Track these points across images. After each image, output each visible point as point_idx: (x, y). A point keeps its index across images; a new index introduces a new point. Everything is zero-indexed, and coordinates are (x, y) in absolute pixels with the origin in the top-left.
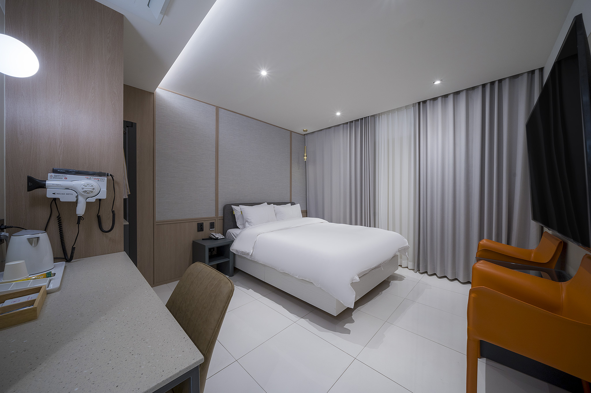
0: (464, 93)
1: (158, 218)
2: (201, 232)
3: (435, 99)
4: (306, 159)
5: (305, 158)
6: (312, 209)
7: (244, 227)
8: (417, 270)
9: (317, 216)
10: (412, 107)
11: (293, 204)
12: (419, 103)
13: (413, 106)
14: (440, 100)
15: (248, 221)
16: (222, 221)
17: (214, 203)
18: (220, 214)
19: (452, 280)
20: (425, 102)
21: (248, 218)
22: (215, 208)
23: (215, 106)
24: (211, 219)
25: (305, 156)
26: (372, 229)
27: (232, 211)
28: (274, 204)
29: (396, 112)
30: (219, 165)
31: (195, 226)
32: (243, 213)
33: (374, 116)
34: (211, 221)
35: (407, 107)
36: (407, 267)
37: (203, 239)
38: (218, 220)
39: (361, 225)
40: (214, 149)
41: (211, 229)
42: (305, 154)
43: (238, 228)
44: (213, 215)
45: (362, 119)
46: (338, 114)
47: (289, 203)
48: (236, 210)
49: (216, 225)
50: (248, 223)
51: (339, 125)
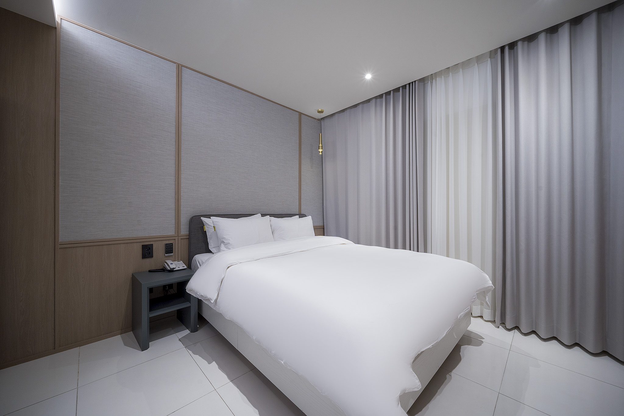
0: (594, 17)
1: (64, 236)
2: (148, 260)
3: (531, 38)
4: (322, 152)
5: (320, 150)
6: (331, 225)
7: (219, 251)
8: (500, 324)
9: (338, 235)
10: (489, 59)
11: (302, 216)
12: (502, 48)
13: (490, 57)
14: (542, 37)
15: (225, 241)
16: (186, 242)
17: (172, 213)
18: (184, 230)
19: (569, 347)
20: (512, 46)
21: (225, 237)
22: (174, 221)
23: (175, 63)
24: (168, 238)
25: (320, 147)
26: (421, 255)
27: (202, 224)
28: (271, 215)
29: (461, 69)
30: (183, 154)
31: (138, 250)
32: (216, 229)
33: (423, 80)
34: (167, 242)
35: (479, 59)
36: (481, 317)
37: (150, 271)
38: (180, 239)
39: (404, 248)
40: (173, 129)
41: (166, 255)
42: (320, 145)
43: (210, 252)
44: (171, 231)
45: (404, 87)
46: (368, 76)
47: (297, 215)
48: (208, 224)
49: (175, 248)
50: (225, 245)
51: (369, 101)
